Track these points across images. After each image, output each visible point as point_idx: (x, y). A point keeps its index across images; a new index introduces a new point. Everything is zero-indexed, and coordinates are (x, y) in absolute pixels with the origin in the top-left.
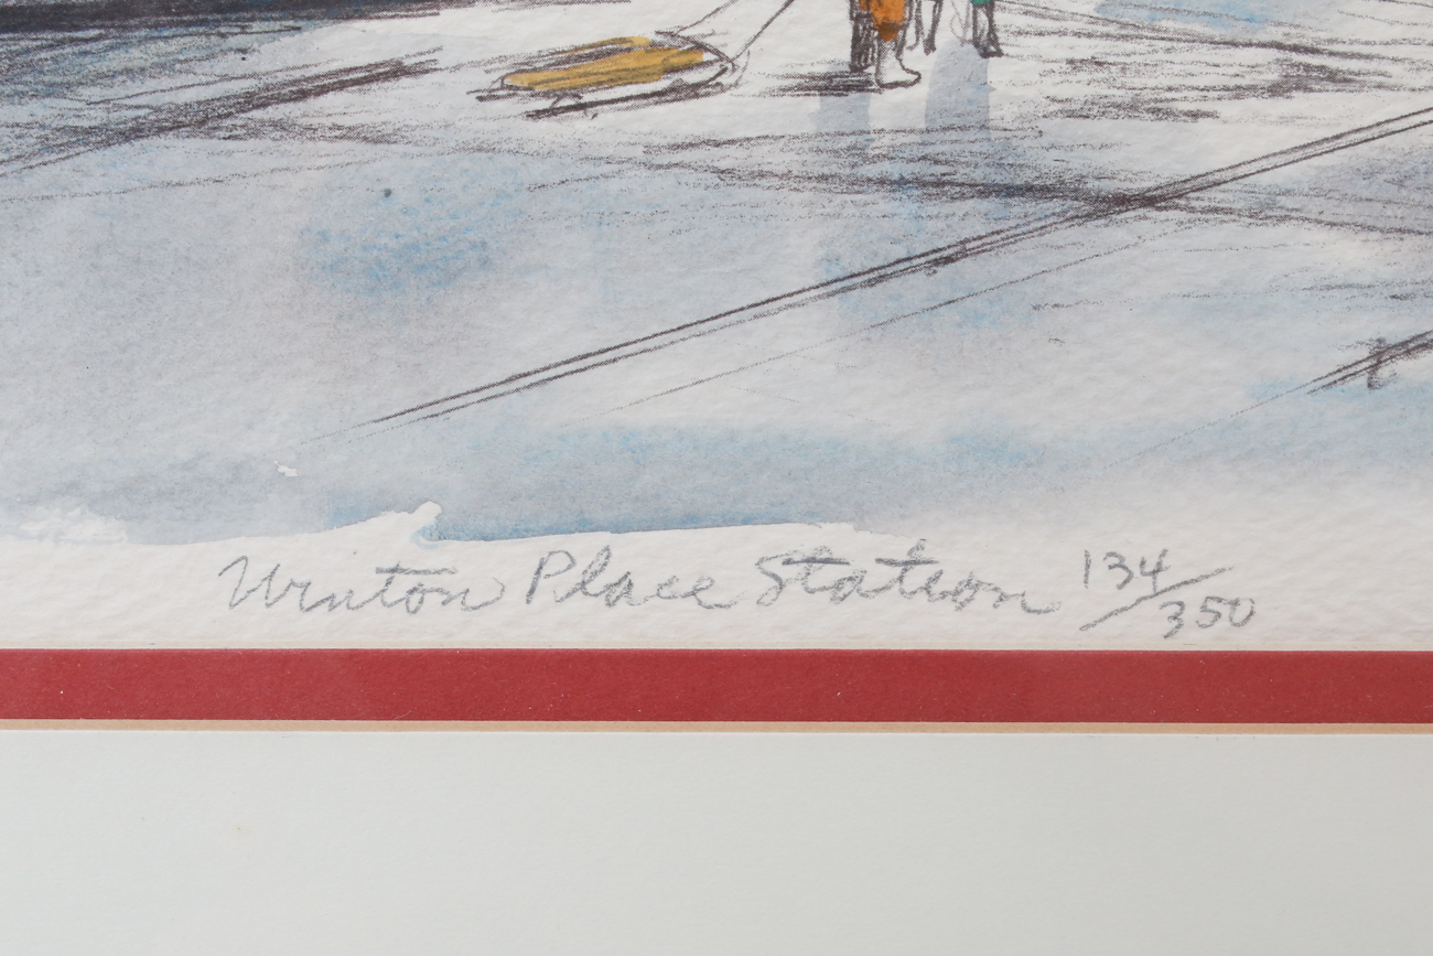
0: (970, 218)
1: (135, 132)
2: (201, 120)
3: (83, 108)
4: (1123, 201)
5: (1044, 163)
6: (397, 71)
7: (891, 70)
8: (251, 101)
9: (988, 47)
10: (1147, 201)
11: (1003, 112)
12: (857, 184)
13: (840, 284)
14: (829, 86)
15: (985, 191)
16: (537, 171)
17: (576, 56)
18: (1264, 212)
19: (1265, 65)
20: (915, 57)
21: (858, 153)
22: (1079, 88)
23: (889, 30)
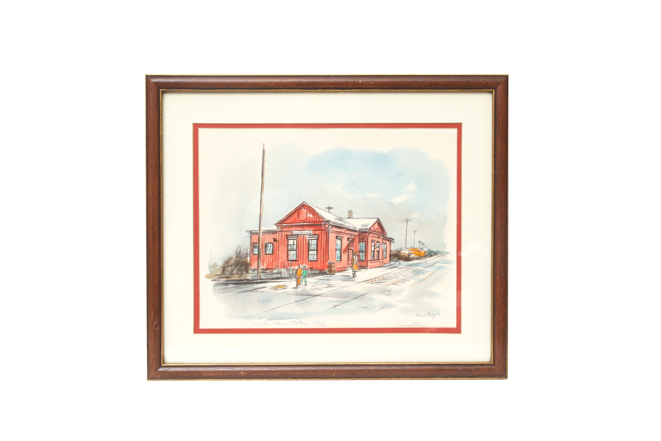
0: (305, 297)
1: (246, 292)
2: (250, 291)
3: (242, 290)
4: (316, 296)
5: (310, 293)
6: (264, 287)
7: (299, 287)
8: (254, 289)
9: (306, 285)
10: (318, 296)
11: (307, 290)
12: (297, 295)
13: (296, 302)
14: (295, 288)
15: (306, 295)
16: (274, 294)
17: (277, 286)
18: (327, 296)
19: (326, 286)
20: (301, 286)
21: (297, 293)
22: (313, 288)
23: (299, 284)
